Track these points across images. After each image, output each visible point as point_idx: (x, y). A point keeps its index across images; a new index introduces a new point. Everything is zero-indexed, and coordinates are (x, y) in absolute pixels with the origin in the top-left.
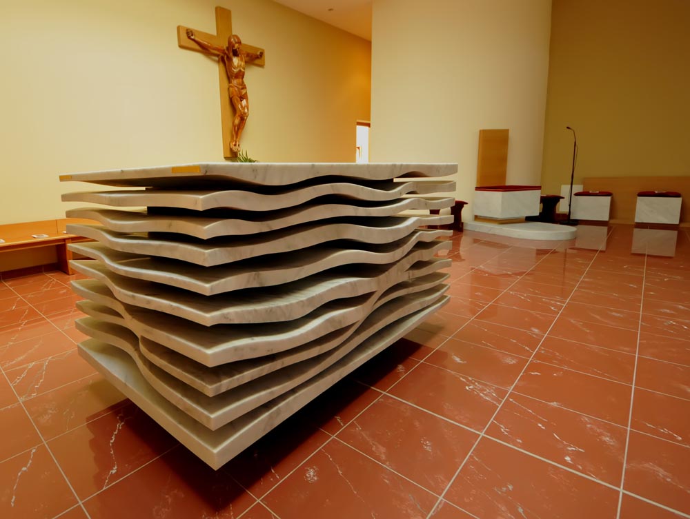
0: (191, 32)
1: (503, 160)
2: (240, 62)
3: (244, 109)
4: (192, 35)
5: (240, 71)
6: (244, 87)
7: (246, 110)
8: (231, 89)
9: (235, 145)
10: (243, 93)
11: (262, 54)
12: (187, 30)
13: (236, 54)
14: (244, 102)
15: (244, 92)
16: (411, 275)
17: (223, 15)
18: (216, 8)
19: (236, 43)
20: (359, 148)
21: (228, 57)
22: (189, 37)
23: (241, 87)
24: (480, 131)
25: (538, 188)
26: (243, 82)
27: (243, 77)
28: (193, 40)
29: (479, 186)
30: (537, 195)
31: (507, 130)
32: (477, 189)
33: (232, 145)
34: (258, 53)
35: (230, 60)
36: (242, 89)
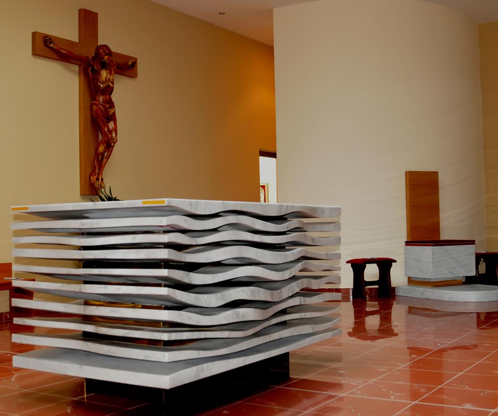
0: (50, 39)
1: (434, 208)
2: (109, 76)
3: (111, 134)
4: (51, 43)
5: (108, 86)
6: (112, 105)
7: (114, 134)
8: (95, 107)
9: (98, 179)
10: (111, 113)
11: (134, 64)
12: (45, 37)
13: (104, 66)
14: (111, 125)
15: (111, 111)
16: (302, 301)
17: (88, 20)
18: (80, 11)
19: (106, 54)
20: (263, 187)
21: (93, 69)
22: (47, 46)
23: (108, 106)
24: (406, 172)
25: (472, 242)
26: (110, 99)
27: (111, 93)
28: (51, 48)
29: (409, 240)
30: (471, 250)
31: (437, 173)
32: (408, 243)
33: (93, 179)
34: (130, 63)
35: (97, 73)
36: (110, 108)
